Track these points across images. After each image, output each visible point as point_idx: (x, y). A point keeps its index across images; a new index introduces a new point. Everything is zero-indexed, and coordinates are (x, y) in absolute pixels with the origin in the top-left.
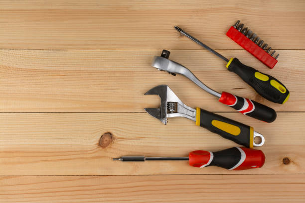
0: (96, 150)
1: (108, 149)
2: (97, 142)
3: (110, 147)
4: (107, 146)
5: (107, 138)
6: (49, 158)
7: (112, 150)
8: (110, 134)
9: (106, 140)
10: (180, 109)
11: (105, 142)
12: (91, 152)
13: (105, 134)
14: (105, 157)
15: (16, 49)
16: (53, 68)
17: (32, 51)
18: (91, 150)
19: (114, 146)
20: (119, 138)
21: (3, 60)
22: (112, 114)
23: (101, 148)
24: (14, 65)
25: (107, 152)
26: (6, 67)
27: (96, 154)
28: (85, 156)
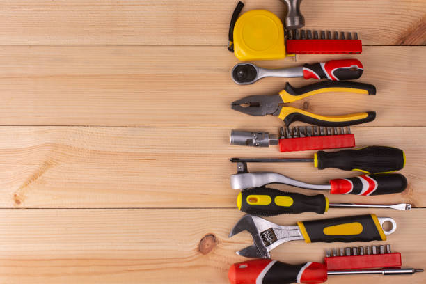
0: (195, 257)
1: (210, 256)
2: (197, 247)
3: (214, 253)
4: (208, 252)
5: (209, 242)
6: (134, 268)
7: (215, 257)
8: (213, 236)
9: (208, 245)
10: (278, 234)
11: (206, 247)
12: (189, 259)
13: (207, 236)
14: (206, 266)
15: (91, 126)
16: (140, 151)
17: (113, 128)
18: (189, 257)
19: (218, 251)
20: (224, 242)
21: (74, 140)
22: (216, 210)
23: (201, 255)
24: (90, 147)
25: (209, 260)
26: (79, 149)
27: (195, 263)
28: (180, 265)
